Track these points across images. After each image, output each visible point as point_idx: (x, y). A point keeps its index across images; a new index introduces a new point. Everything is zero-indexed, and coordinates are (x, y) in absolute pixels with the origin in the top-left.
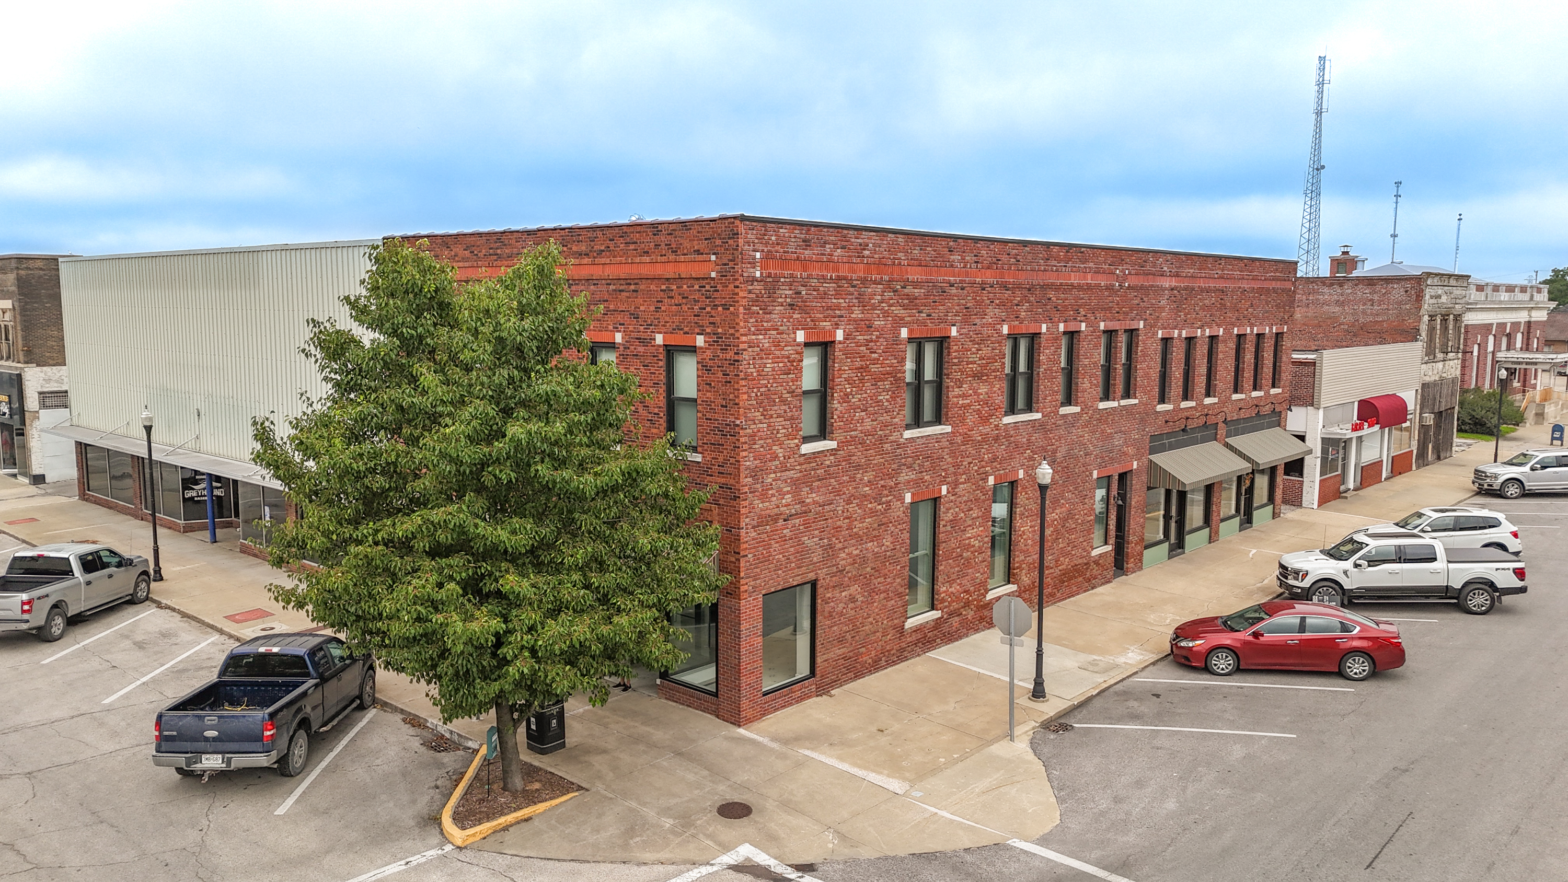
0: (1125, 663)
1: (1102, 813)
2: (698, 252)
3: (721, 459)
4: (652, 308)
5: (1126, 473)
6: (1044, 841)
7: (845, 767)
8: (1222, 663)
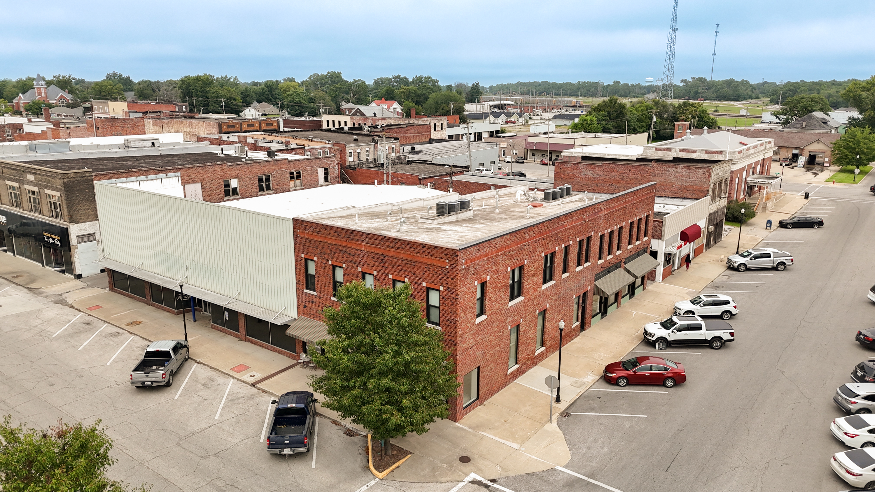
0: (587, 382)
1: (584, 454)
2: (441, 258)
3: (449, 331)
4: (421, 273)
5: (585, 293)
6: (566, 467)
7: (497, 439)
8: (622, 382)
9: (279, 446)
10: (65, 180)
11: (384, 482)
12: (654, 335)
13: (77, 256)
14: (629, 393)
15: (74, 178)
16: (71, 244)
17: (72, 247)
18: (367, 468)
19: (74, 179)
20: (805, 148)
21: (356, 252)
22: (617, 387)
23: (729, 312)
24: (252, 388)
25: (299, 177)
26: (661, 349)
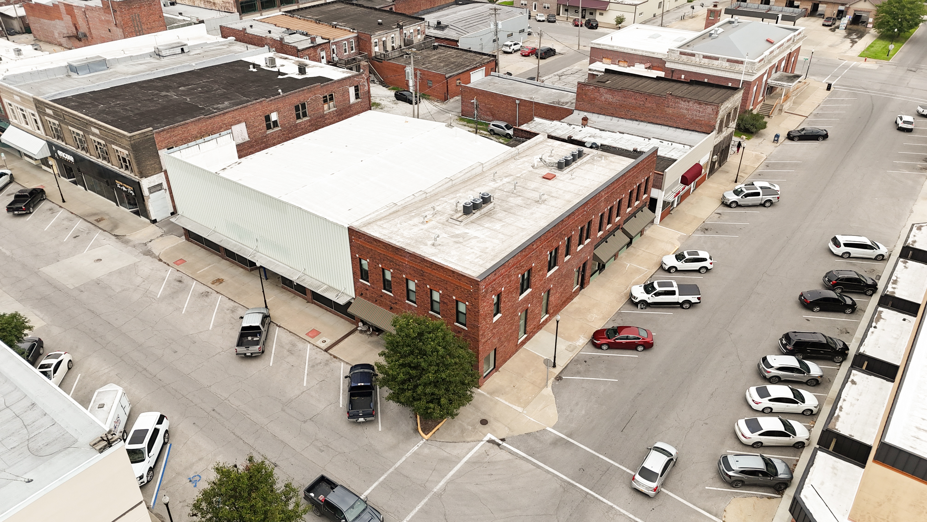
0: (579, 345)
1: (568, 416)
2: (467, 283)
3: (473, 332)
4: (452, 290)
5: (585, 263)
6: (554, 428)
7: (507, 403)
8: (605, 348)
9: (356, 417)
10: (132, 142)
11: (429, 442)
12: (637, 299)
13: (150, 205)
14: (608, 356)
15: (139, 138)
16: (144, 195)
17: (145, 198)
18: (416, 430)
19: (139, 140)
20: (851, 6)
21: (401, 263)
22: (600, 350)
23: (706, 268)
24: (326, 353)
25: (331, 99)
26: (642, 309)
